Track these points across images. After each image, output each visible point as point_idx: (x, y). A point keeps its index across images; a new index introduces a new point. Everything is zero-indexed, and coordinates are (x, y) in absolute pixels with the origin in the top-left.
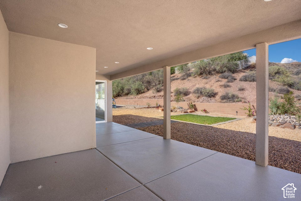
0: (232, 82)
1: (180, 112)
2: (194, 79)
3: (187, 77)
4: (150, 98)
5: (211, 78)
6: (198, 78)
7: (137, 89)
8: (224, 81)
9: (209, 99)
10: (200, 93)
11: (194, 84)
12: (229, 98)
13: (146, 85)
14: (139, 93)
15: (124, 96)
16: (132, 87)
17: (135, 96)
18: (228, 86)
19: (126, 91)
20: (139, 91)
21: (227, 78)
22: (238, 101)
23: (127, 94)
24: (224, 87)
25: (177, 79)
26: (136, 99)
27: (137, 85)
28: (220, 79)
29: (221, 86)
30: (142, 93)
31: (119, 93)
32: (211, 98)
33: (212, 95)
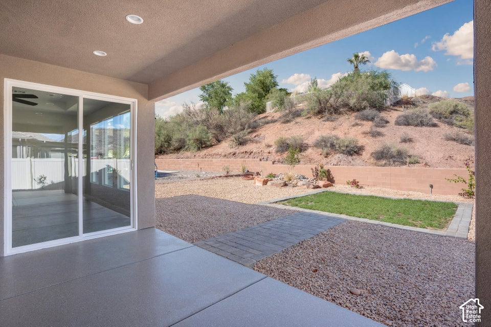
0: (383, 127)
1: (305, 187)
2: (307, 121)
3: (293, 118)
4: (225, 156)
5: (340, 119)
6: (315, 120)
7: (197, 140)
8: (368, 126)
9: (350, 158)
10: (329, 146)
11: (310, 130)
12: (392, 157)
13: (214, 132)
14: (202, 148)
15: (171, 153)
16: (188, 136)
17: (195, 154)
18: (379, 134)
19: (175, 144)
20: (201, 143)
21: (372, 119)
22: (412, 163)
23: (178, 149)
24: (373, 136)
25: (274, 121)
26: (197, 160)
27: (198, 132)
28: (358, 121)
29: (365, 133)
30: (207, 147)
31: (161, 147)
32: (354, 157)
33: (354, 151)
